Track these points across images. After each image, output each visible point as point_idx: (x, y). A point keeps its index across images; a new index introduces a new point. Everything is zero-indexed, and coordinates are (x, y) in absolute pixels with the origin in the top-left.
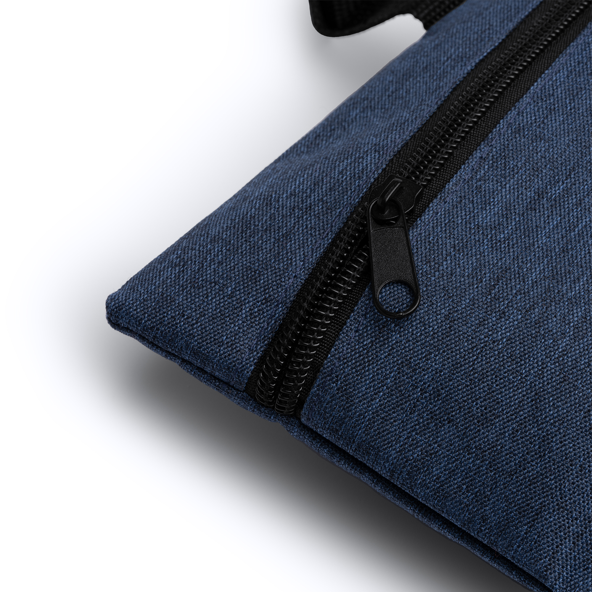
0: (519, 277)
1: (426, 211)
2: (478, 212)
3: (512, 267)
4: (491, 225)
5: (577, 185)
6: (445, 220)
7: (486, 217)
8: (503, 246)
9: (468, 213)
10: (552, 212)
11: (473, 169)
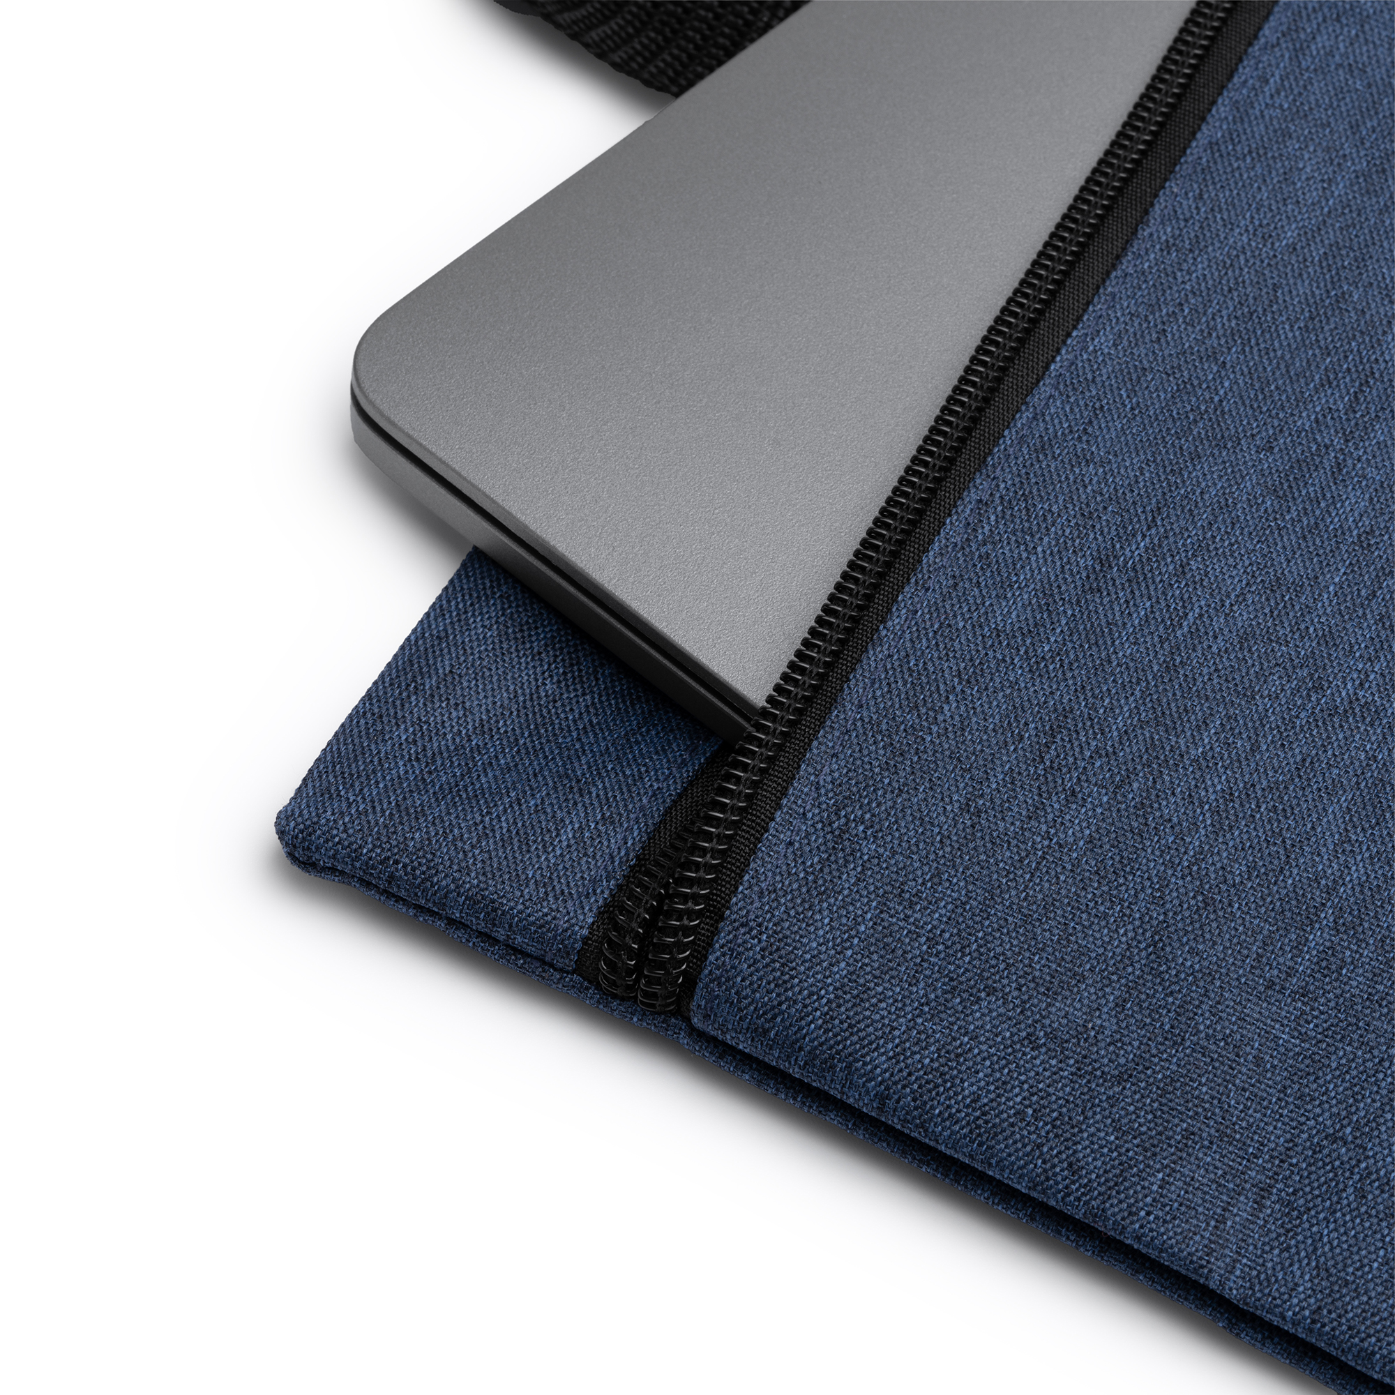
0: (1092, 726)
1: (894, 610)
2: (991, 605)
3: (1076, 707)
4: (1020, 628)
5: (1171, 540)
6: (932, 625)
7: (1009, 613)
8: (1051, 667)
9: (973, 608)
10: (1132, 591)
11: (969, 524)
